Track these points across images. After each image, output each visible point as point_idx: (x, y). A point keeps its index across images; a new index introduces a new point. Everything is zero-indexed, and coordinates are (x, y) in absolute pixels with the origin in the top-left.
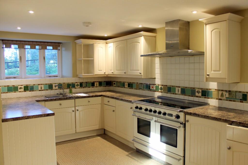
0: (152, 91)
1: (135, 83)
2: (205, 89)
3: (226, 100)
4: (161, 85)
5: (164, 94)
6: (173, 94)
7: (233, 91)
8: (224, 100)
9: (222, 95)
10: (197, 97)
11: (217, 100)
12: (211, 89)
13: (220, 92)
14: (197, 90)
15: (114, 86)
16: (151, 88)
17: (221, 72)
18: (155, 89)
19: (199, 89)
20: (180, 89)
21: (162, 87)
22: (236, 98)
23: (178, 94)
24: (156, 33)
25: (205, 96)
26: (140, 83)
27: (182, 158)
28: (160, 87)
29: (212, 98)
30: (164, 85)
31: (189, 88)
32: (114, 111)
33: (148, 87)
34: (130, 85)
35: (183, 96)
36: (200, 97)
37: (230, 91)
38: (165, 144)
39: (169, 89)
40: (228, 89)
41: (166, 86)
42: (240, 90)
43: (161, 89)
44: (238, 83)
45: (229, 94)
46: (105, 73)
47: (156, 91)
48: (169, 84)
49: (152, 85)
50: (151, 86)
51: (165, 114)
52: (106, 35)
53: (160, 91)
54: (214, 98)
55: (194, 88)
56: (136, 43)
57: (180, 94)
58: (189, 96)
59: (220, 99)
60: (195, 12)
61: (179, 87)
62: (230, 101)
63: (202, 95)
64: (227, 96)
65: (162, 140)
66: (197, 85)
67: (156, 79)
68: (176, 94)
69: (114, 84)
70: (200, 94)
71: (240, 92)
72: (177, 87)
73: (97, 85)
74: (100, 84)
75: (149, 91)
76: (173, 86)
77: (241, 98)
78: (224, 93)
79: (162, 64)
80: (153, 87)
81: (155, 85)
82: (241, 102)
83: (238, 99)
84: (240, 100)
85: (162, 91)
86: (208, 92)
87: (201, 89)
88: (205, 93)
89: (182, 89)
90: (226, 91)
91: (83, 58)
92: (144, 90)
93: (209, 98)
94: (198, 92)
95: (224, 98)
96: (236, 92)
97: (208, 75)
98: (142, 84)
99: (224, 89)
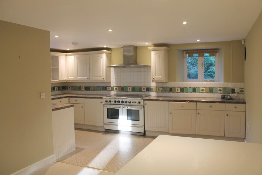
0: (108, 91)
1: (91, 86)
2: (148, 87)
3: (161, 92)
4: (115, 86)
5: (118, 92)
6: (126, 91)
7: (165, 87)
8: (160, 92)
9: (159, 90)
10: (143, 92)
11: (156, 93)
12: (152, 87)
13: (158, 88)
14: (143, 88)
15: (69, 90)
16: (107, 89)
17: (160, 77)
18: (111, 89)
19: (144, 87)
20: (131, 88)
21: (117, 88)
22: (166, 91)
23: (129, 91)
24: (111, 51)
25: (148, 91)
26: (97, 86)
27: (143, 126)
28: (115, 88)
29: (152, 92)
30: (119, 86)
31: (137, 87)
32: (82, 107)
33: (105, 88)
34: (87, 88)
35: (133, 92)
36: (145, 92)
37: (163, 87)
38: (131, 121)
39: (123, 89)
40: (162, 86)
41: (120, 87)
42: (168, 86)
43: (116, 89)
44: (167, 82)
45: (163, 89)
46: (66, 79)
47: (111, 91)
48: (122, 85)
49: (108, 86)
50: (107, 88)
51: (130, 102)
52: (68, 50)
53: (115, 90)
54: (154, 92)
55: (141, 87)
56: (99, 58)
57: (131, 91)
58: (138, 92)
59: (158, 92)
60: (147, 44)
61: (130, 87)
62: (163, 92)
63: (146, 91)
64: (162, 90)
65: (128, 119)
66: (143, 85)
67: (112, 83)
68: (128, 91)
69: (69, 88)
70: (145, 90)
71: (168, 87)
72: (129, 87)
73: (56, 89)
74: (59, 88)
75: (105, 91)
76: (125, 87)
77: (169, 90)
78: (160, 88)
79: (116, 72)
80: (109, 88)
81: (111, 86)
82: (169, 92)
83: (167, 91)
84: (169, 91)
85: (117, 90)
86: (150, 88)
87: (146, 87)
88: (148, 89)
89: (132, 88)
90: (161, 87)
91: (52, 67)
92: (101, 91)
93: (150, 92)
94: (144, 89)
95: (160, 91)
96: (166, 87)
97: (154, 78)
98: (99, 86)
99: (160, 86)
